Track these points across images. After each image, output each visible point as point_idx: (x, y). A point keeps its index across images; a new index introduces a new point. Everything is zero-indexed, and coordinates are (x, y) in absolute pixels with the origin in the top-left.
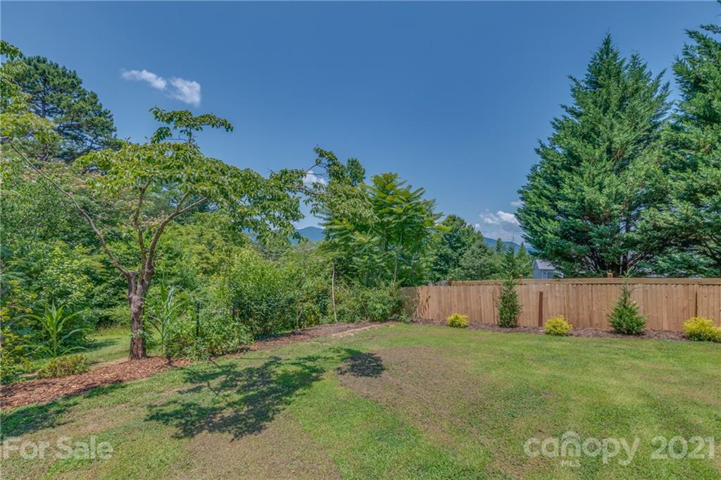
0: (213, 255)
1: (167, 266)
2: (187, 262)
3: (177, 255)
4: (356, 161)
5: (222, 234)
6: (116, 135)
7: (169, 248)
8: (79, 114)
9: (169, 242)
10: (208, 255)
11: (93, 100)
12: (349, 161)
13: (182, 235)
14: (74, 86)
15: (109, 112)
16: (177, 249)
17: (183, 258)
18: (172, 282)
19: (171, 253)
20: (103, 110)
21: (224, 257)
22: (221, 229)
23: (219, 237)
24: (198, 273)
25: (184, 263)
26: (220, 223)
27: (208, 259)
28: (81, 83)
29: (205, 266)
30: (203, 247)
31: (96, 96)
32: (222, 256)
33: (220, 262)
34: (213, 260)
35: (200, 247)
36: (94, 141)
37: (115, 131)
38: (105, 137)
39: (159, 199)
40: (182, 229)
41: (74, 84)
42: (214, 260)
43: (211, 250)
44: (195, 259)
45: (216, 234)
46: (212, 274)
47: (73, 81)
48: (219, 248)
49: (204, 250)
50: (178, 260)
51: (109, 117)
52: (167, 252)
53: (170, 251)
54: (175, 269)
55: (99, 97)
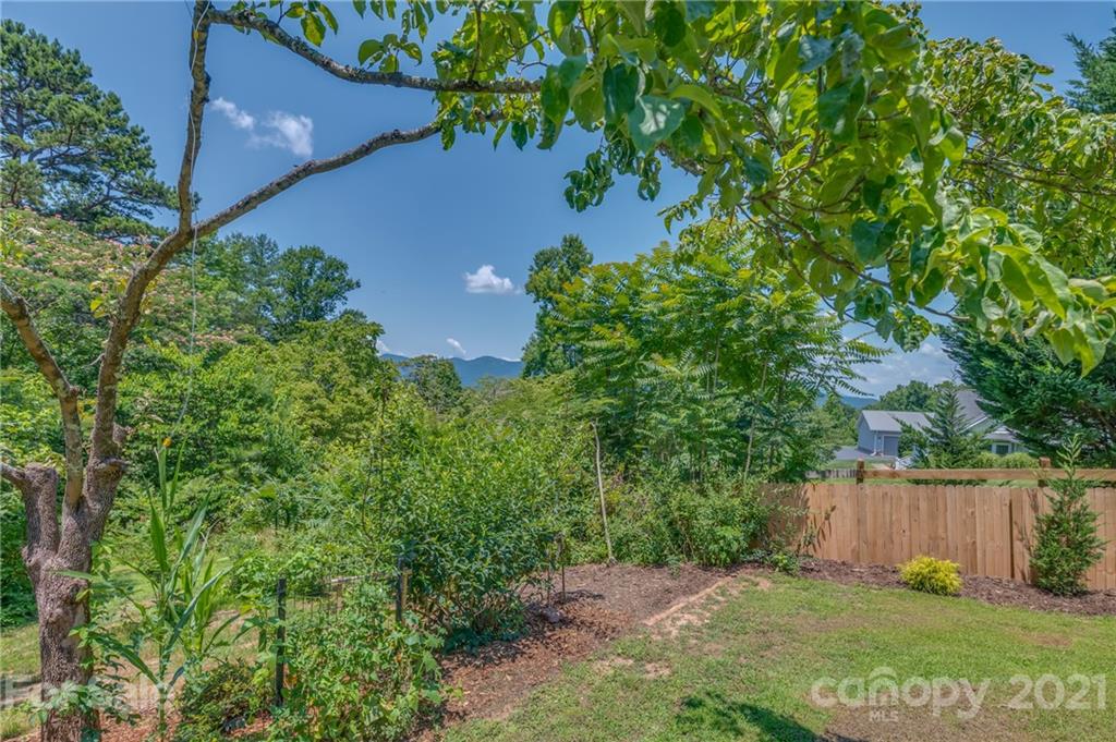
0: (332, 401)
1: (242, 422)
2: (281, 415)
3: (261, 402)
4: (576, 240)
5: (349, 362)
6: (153, 174)
7: (248, 388)
8: (82, 128)
9: (247, 375)
10: (324, 401)
11: (112, 107)
12: (565, 240)
13: (274, 362)
14: (75, 78)
15: (143, 131)
16: (262, 389)
17: (274, 407)
18: (251, 454)
19: (250, 398)
20: (129, 126)
21: (353, 405)
22: (347, 353)
23: (344, 368)
24: (303, 438)
25: (275, 417)
26: (345, 341)
27: (322, 408)
28: (91, 76)
29: (317, 422)
30: (313, 385)
31: (118, 101)
32: (349, 404)
33: (344, 415)
34: (332, 412)
35: (308, 387)
36: (114, 184)
37: (153, 167)
38: (132, 176)
39: (241, 303)
40: (274, 352)
41: (76, 76)
42: (335, 410)
43: (328, 391)
44: (296, 410)
45: (338, 361)
46: (332, 439)
47: (71, 69)
48: (343, 389)
49: (315, 392)
50: (263, 412)
51: (143, 141)
52: (242, 395)
53: (248, 393)
54: (257, 430)
55: (123, 103)
